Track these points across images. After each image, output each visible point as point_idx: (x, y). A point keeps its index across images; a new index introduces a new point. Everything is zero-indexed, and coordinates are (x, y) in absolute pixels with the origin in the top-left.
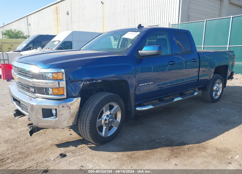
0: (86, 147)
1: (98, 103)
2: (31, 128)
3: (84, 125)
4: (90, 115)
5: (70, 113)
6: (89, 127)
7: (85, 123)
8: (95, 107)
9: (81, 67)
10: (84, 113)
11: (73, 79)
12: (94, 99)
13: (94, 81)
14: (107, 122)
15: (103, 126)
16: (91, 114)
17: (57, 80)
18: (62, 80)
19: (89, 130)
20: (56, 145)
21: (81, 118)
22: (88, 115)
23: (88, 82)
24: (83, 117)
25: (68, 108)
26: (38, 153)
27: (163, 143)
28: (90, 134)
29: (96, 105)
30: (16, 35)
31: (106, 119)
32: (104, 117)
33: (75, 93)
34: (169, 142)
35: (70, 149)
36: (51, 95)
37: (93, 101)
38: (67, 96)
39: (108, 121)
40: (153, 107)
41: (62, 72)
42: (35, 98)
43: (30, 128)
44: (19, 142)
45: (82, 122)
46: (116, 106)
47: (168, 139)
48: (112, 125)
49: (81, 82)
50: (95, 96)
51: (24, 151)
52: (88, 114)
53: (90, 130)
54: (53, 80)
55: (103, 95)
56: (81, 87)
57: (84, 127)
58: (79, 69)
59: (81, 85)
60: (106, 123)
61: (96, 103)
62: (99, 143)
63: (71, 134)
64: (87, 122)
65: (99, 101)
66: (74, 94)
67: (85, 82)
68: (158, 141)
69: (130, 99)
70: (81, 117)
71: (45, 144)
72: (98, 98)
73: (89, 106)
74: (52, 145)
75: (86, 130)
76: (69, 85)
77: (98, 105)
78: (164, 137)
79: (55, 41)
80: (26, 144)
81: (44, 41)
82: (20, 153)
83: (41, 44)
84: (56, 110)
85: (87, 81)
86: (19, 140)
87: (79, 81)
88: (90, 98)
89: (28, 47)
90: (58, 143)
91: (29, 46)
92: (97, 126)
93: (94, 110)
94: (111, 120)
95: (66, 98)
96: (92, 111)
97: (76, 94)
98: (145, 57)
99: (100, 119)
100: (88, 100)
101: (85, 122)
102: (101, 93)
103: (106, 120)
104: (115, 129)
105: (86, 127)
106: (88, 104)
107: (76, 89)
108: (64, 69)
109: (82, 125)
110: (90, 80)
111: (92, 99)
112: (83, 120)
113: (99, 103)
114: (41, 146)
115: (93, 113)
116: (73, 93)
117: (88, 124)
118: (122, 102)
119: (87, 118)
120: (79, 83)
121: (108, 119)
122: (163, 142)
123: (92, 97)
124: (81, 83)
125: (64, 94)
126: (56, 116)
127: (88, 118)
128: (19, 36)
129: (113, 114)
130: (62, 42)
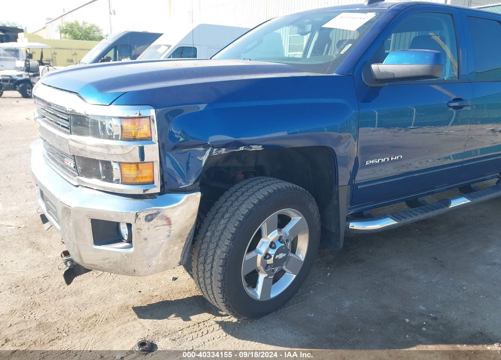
0: (212, 322)
1: (249, 209)
2: (69, 264)
3: (208, 267)
4: (225, 243)
5: (169, 236)
6: (219, 277)
7: (210, 265)
8: (239, 221)
9: (206, 105)
10: (209, 234)
11: (181, 139)
12: (238, 197)
13: (242, 149)
14: (270, 261)
15: (259, 270)
16: (229, 239)
17: (134, 139)
18: (148, 139)
19: (220, 283)
20: (135, 309)
21: (200, 250)
22: (220, 242)
23: (223, 151)
24: (205, 246)
25: (165, 222)
26: (86, 329)
27: (424, 329)
28: (223, 296)
29: (243, 215)
30: (86, 34)
31: (267, 254)
32: (263, 247)
33: (185, 181)
34: (441, 327)
35: (169, 326)
36: (117, 181)
37: (236, 204)
38: (162, 187)
39: (272, 258)
40: (396, 222)
41: (150, 117)
42: (77, 186)
43: (66, 263)
44: (46, 292)
45: (201, 259)
46: (296, 218)
47: (435, 319)
48: (284, 268)
49: (202, 149)
50: (241, 187)
51: (50, 320)
52: (219, 238)
53: (222, 286)
54: (123, 139)
55: (264, 187)
56: (203, 164)
57: (208, 275)
58: (200, 110)
59: (204, 159)
60: (268, 265)
61: (244, 210)
62: (246, 318)
63: (175, 279)
64: (215, 263)
65: (253, 206)
66: (183, 184)
67: (215, 150)
68: (407, 320)
69: (338, 201)
70: (200, 246)
71: (107, 302)
72: (249, 196)
73: (223, 217)
74: (123, 308)
75: (212, 282)
76: (170, 158)
77: (247, 217)
78: (424, 308)
79: (159, 46)
80: (61, 300)
81: (138, 46)
82: (41, 326)
83: (131, 53)
84: (129, 226)
85: (219, 148)
86: (45, 286)
87: (199, 146)
88: (227, 194)
89: (103, 57)
90: (140, 303)
91: (105, 55)
92: (244, 271)
93: (236, 231)
94: (281, 256)
95: (160, 194)
96: (232, 233)
97: (187, 183)
98: (387, 84)
99: (253, 254)
100: (222, 199)
101: (210, 261)
102: (259, 181)
103: (267, 256)
104: (289, 278)
105: (211, 274)
106: (220, 210)
107: (188, 168)
108: (155, 107)
109: (201, 267)
110: (231, 143)
111: (233, 198)
112: (206, 254)
113: (250, 211)
114: (96, 309)
115: (233, 240)
116: (180, 181)
117: (218, 269)
118: (313, 207)
119: (215, 251)
120: (198, 151)
121: (272, 252)
122: (424, 326)
123: (232, 189)
124: (205, 151)
125: (153, 182)
126: (130, 241)
127: (219, 252)
128: (92, 35)
129: (287, 241)
130: (175, 48)
